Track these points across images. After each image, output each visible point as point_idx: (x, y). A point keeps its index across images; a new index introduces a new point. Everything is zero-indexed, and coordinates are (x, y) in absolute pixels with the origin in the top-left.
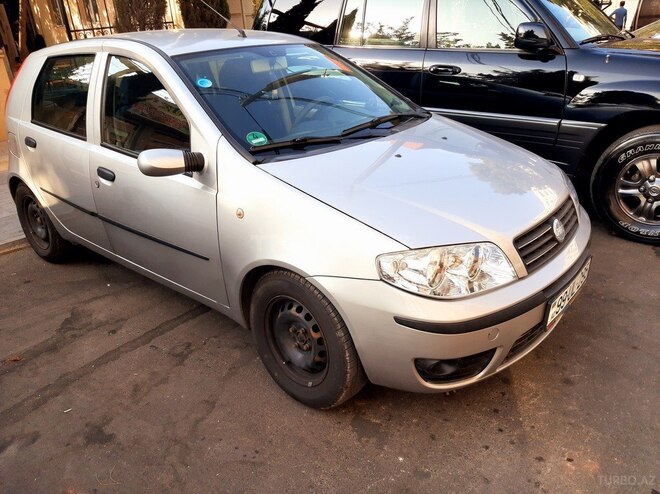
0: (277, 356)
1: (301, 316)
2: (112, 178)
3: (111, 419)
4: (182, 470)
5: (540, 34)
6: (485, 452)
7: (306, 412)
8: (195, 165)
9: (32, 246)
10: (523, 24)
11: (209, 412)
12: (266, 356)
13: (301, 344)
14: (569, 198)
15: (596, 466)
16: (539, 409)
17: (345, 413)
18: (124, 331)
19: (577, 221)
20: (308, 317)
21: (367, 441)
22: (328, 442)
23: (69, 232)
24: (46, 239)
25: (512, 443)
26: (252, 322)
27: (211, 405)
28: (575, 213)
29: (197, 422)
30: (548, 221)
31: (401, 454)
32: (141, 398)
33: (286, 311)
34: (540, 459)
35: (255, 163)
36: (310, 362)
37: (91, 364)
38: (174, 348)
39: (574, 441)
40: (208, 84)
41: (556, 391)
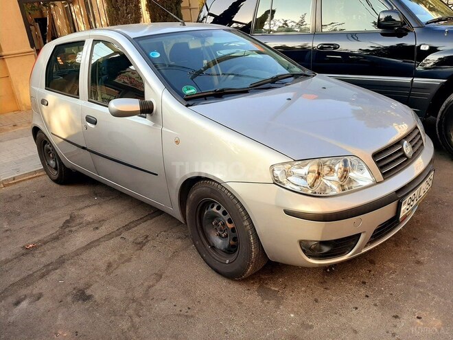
0: (205, 242)
1: (220, 212)
2: (95, 123)
3: (92, 285)
4: (137, 320)
5: (397, 18)
6: (355, 312)
7: (225, 282)
8: (147, 110)
9: (47, 174)
10: (383, 12)
11: (157, 281)
12: (197, 243)
13: (221, 233)
14: (416, 128)
15: (439, 323)
16: (396, 281)
17: (253, 283)
18: (103, 227)
19: (422, 144)
20: (225, 213)
21: (268, 303)
22: (240, 303)
23: (69, 162)
24: (56, 169)
25: (375, 305)
26: (187, 218)
27: (159, 276)
28: (421, 139)
29: (150, 287)
30: (399, 142)
31: (292, 311)
32: (112, 272)
33: (210, 209)
34: (396, 317)
35: (187, 106)
36: (227, 245)
37: (80, 249)
38: (136, 239)
39: (422, 304)
40: (157, 55)
41: (410, 269)
